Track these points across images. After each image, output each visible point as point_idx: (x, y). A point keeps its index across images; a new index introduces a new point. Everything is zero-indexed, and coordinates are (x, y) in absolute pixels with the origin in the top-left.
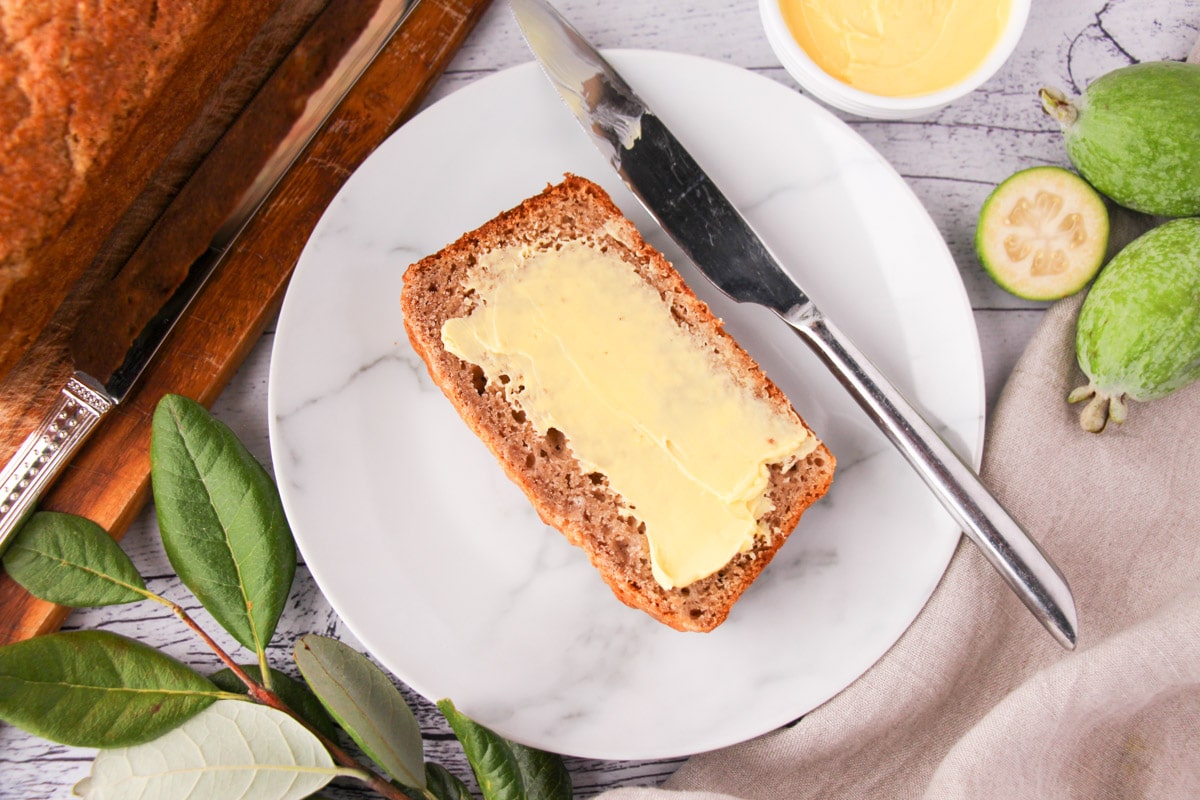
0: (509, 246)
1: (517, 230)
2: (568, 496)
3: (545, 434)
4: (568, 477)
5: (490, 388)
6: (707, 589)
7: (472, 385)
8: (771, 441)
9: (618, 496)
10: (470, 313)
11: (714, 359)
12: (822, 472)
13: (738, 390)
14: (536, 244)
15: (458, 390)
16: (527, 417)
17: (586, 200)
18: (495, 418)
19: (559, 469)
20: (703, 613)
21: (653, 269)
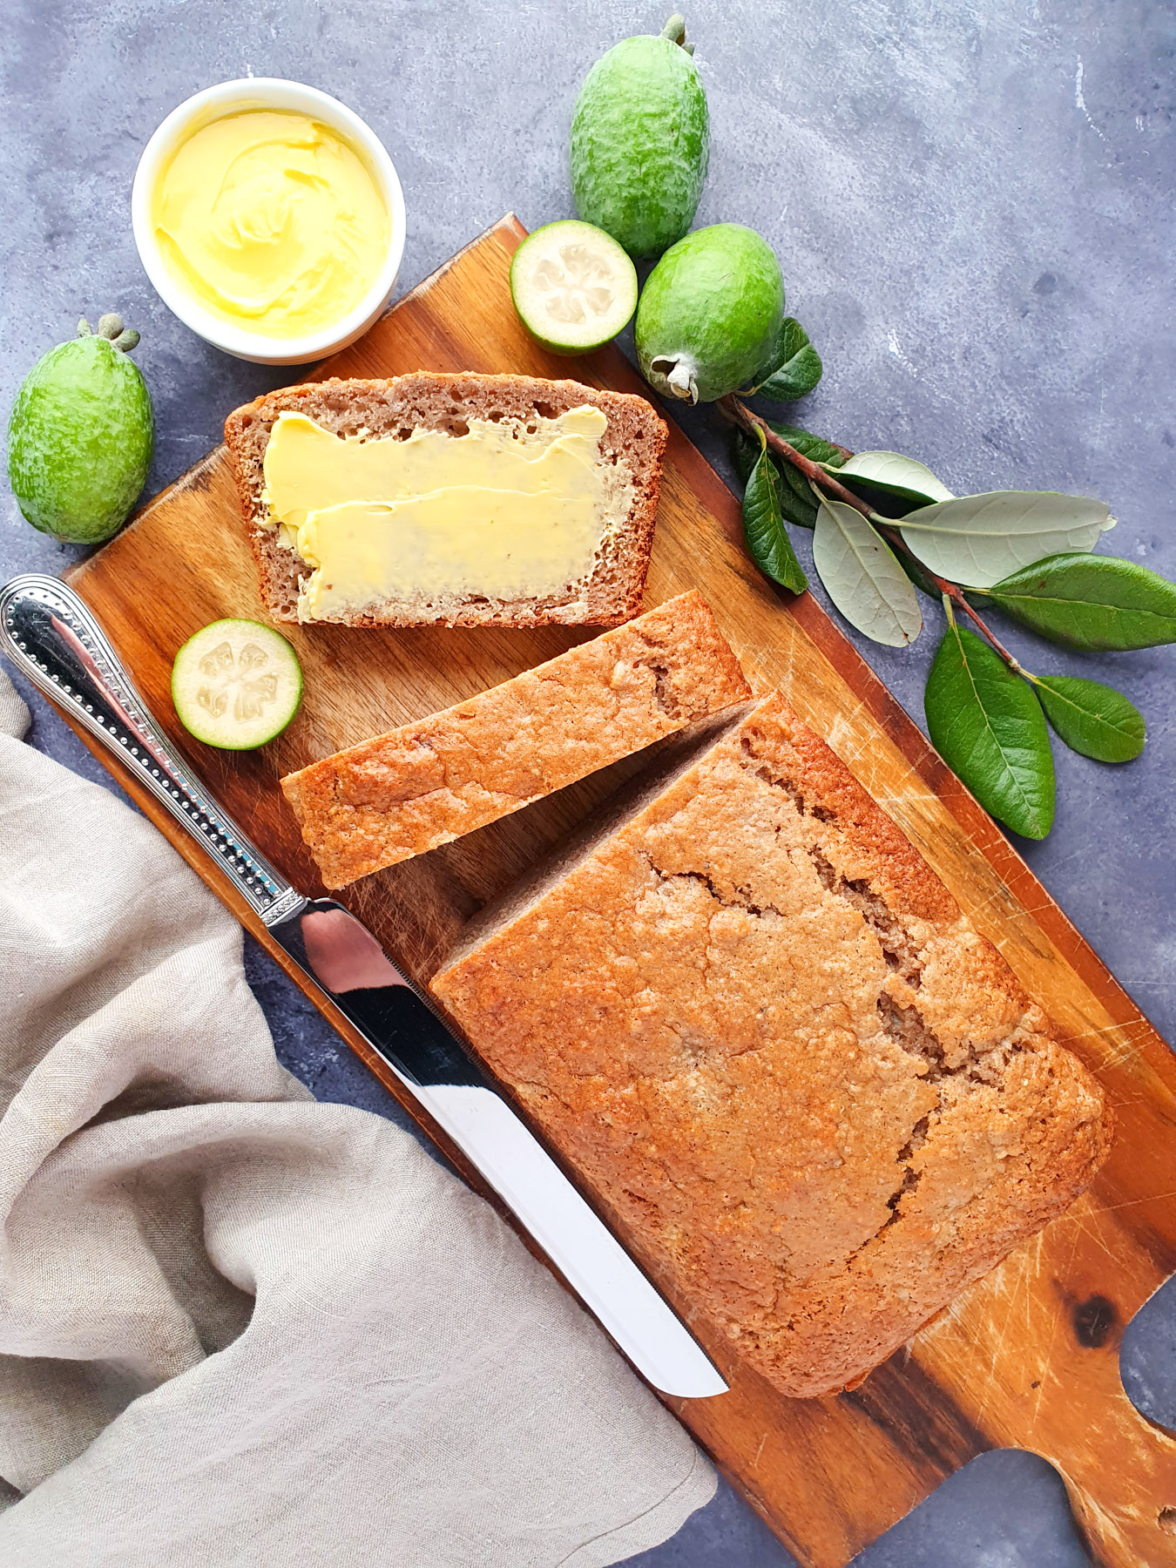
0: (626, 519)
1: (633, 536)
2: (409, 401)
3: (468, 423)
4: (422, 414)
5: (534, 414)
6: (259, 447)
7: (546, 402)
8: (330, 587)
9: (380, 438)
10: (601, 448)
11: (425, 598)
13: (389, 596)
14: (612, 540)
15: (550, 389)
16: (491, 422)
17: (616, 607)
18: (508, 397)
19: (435, 412)
20: (244, 427)
21: (527, 612)
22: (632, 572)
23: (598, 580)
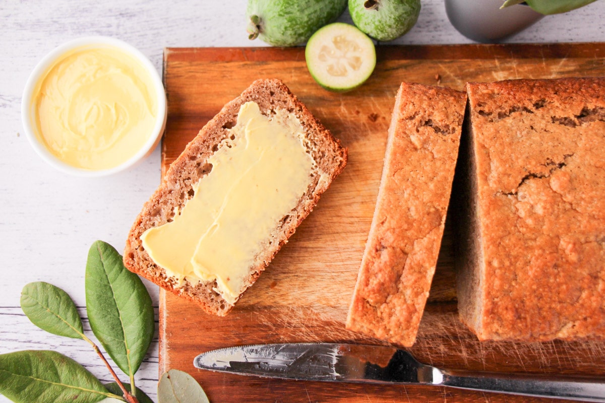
0: (302, 127)
1: (312, 130)
2: (179, 180)
3: (208, 163)
4: (189, 178)
5: (227, 131)
6: (146, 260)
7: (226, 122)
8: (228, 279)
9: (184, 205)
10: (264, 114)
11: (266, 242)
12: (217, 309)
13: (252, 257)
14: (307, 141)
15: (222, 116)
16: (215, 152)
17: (337, 162)
18: (211, 136)
19: (192, 173)
20: (133, 259)
21: (307, 202)
22: (327, 143)
23: (318, 160)
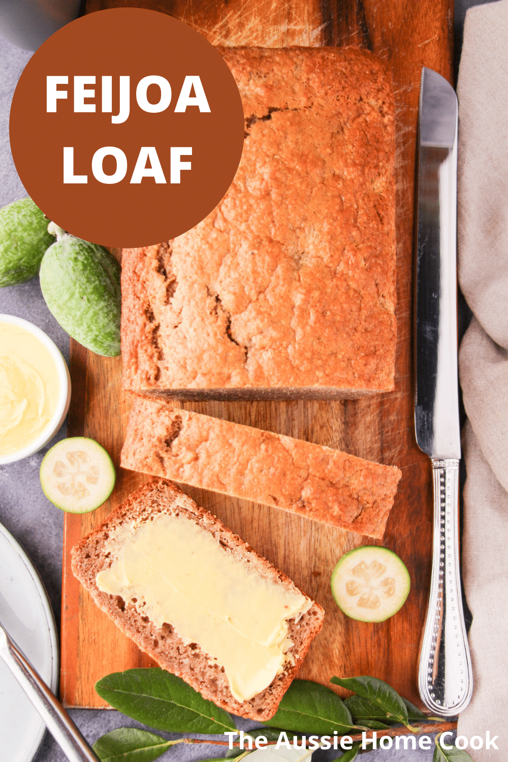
0: (125, 524)
1: (128, 513)
2: (180, 659)
3: (161, 627)
4: (178, 649)
5: (128, 607)
6: (264, 696)
7: (117, 607)
8: (286, 607)
9: (207, 654)
10: (110, 565)
11: (248, 566)
12: (317, 619)
13: (263, 581)
14: (139, 520)
15: (111, 611)
16: (150, 620)
17: (163, 488)
18: (133, 623)
19: (171, 645)
20: (264, 710)
21: (206, 520)
22: (143, 497)
23: (161, 508)
